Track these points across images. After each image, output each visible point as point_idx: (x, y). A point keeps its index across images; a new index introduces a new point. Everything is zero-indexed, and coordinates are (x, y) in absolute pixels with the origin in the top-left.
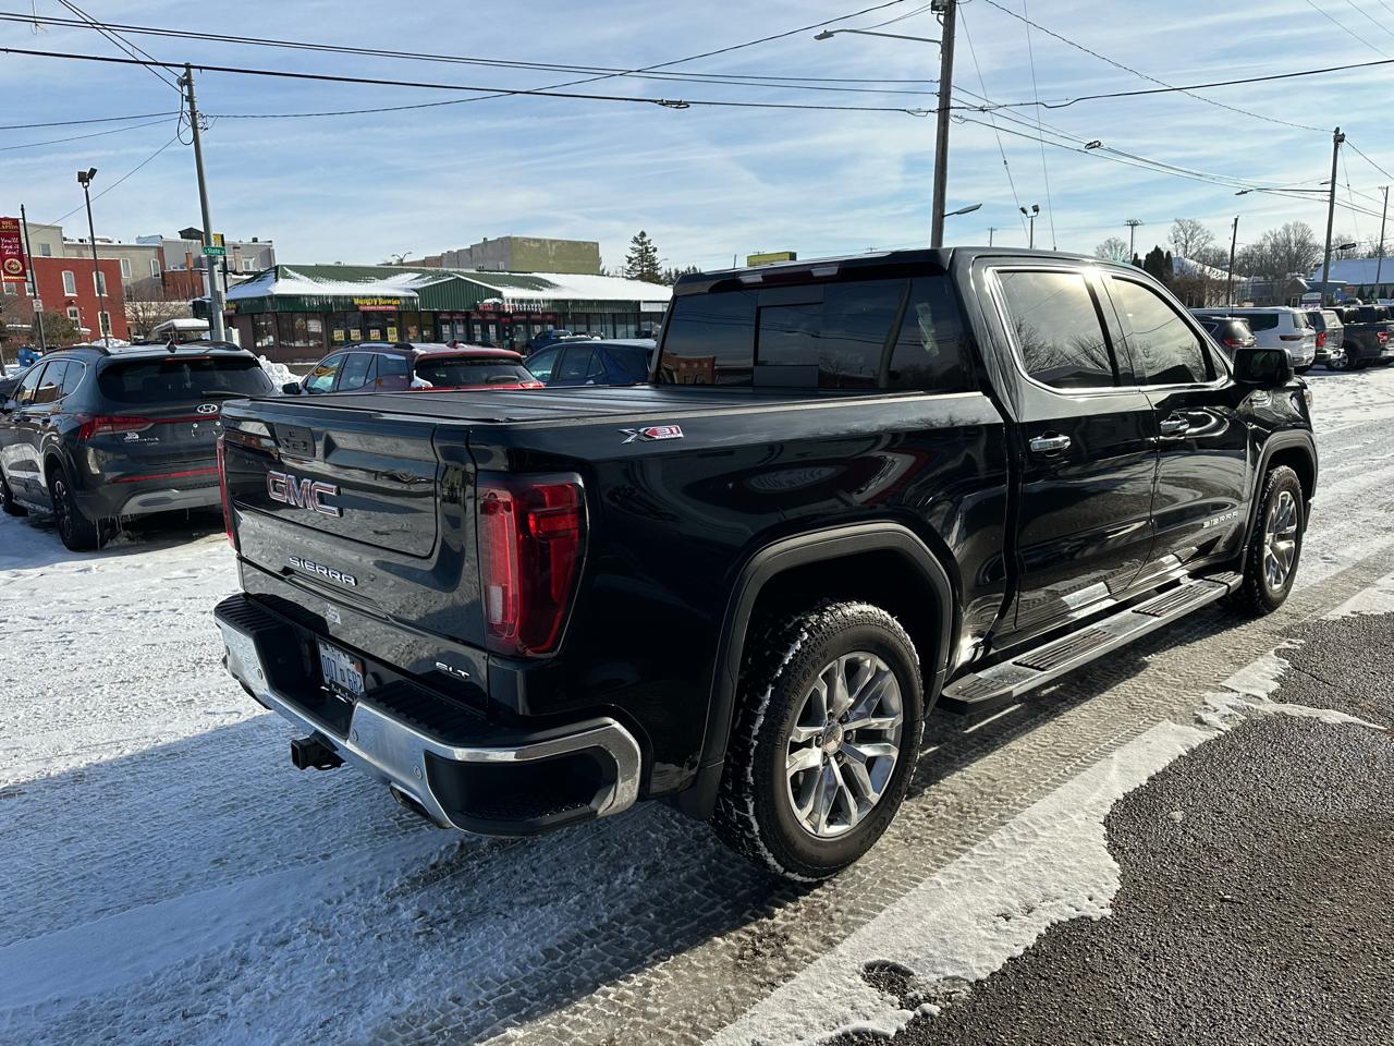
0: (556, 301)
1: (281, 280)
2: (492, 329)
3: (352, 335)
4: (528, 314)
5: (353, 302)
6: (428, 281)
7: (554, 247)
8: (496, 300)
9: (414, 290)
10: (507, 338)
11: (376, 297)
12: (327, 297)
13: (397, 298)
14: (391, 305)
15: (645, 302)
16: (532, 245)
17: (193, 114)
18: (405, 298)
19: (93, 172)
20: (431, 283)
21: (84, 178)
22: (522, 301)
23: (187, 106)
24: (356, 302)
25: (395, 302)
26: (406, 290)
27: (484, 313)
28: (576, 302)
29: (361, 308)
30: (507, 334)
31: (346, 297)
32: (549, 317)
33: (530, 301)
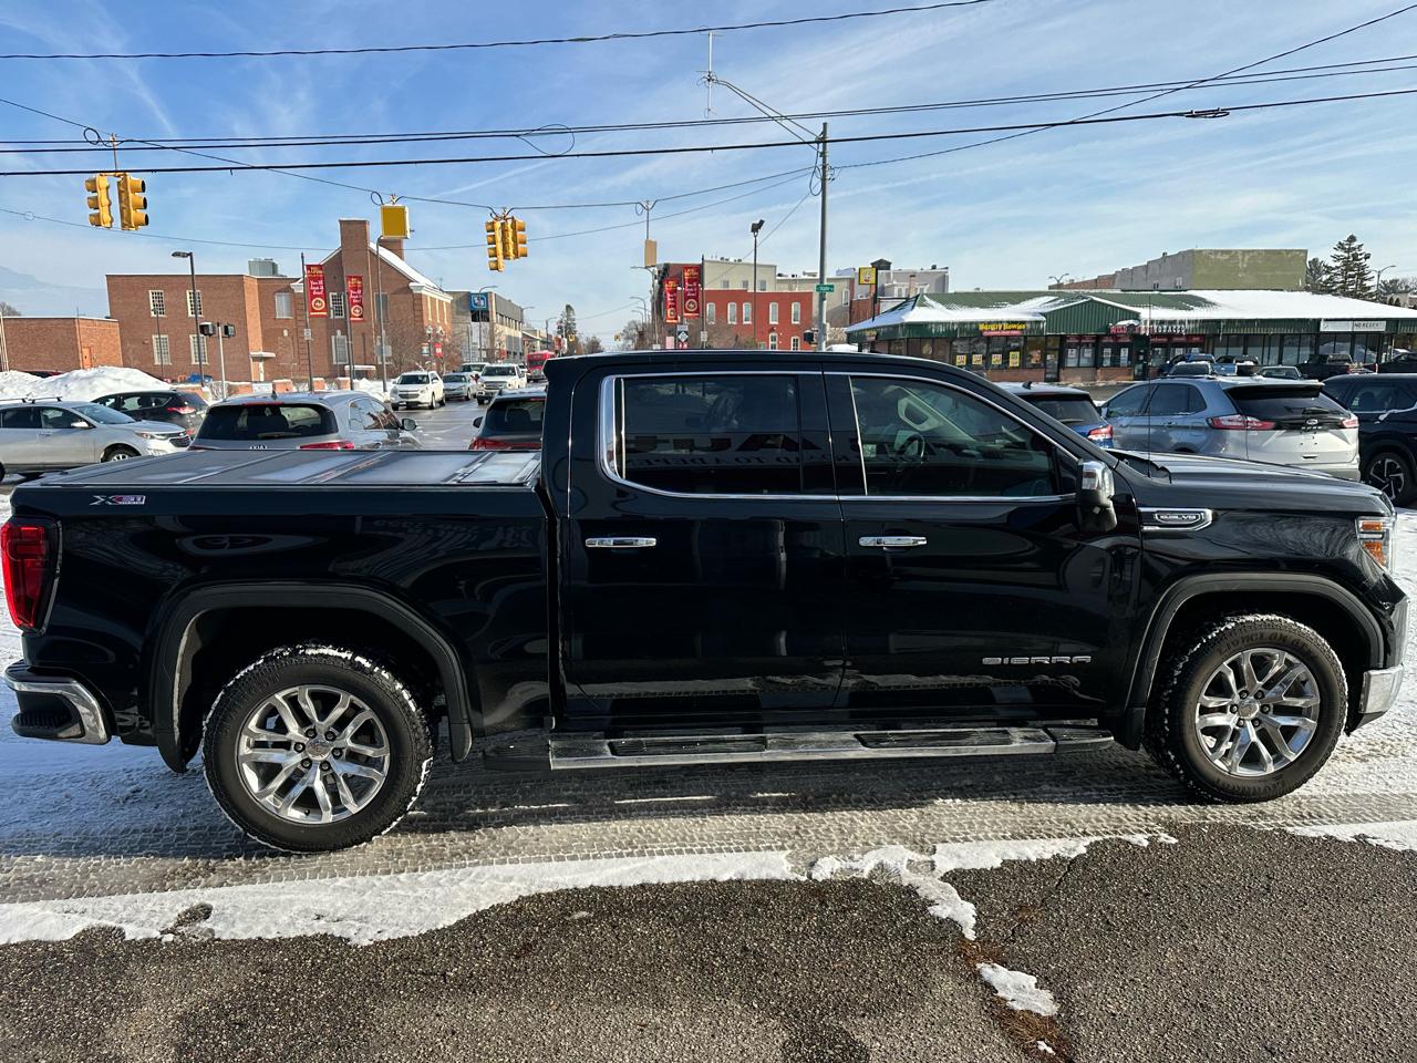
0: (1204, 321)
1: (916, 308)
2: (1124, 353)
3: (974, 360)
4: (1170, 336)
5: (978, 329)
6: (1059, 304)
7: (1247, 258)
8: (1131, 322)
9: (1041, 314)
10: (1140, 362)
11: (1001, 322)
12: (953, 324)
13: (1023, 323)
14: (1016, 329)
15: (1327, 320)
16: (1219, 257)
17: (824, 167)
18: (1031, 322)
19: (762, 222)
20: (1062, 307)
21: (756, 228)
22: (1162, 322)
23: (820, 160)
24: (981, 327)
25: (1020, 327)
26: (1035, 314)
27: (1115, 336)
28: (1230, 322)
29: (985, 334)
30: (1141, 358)
31: (971, 323)
32: (1196, 339)
33: (1172, 322)
